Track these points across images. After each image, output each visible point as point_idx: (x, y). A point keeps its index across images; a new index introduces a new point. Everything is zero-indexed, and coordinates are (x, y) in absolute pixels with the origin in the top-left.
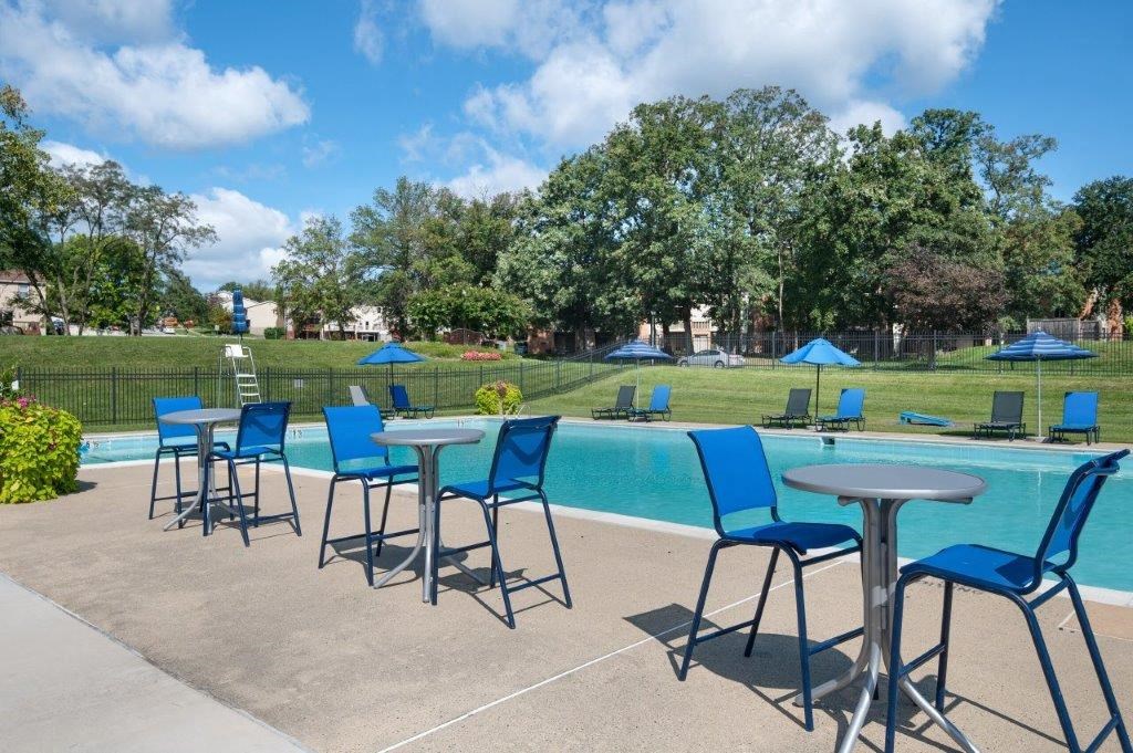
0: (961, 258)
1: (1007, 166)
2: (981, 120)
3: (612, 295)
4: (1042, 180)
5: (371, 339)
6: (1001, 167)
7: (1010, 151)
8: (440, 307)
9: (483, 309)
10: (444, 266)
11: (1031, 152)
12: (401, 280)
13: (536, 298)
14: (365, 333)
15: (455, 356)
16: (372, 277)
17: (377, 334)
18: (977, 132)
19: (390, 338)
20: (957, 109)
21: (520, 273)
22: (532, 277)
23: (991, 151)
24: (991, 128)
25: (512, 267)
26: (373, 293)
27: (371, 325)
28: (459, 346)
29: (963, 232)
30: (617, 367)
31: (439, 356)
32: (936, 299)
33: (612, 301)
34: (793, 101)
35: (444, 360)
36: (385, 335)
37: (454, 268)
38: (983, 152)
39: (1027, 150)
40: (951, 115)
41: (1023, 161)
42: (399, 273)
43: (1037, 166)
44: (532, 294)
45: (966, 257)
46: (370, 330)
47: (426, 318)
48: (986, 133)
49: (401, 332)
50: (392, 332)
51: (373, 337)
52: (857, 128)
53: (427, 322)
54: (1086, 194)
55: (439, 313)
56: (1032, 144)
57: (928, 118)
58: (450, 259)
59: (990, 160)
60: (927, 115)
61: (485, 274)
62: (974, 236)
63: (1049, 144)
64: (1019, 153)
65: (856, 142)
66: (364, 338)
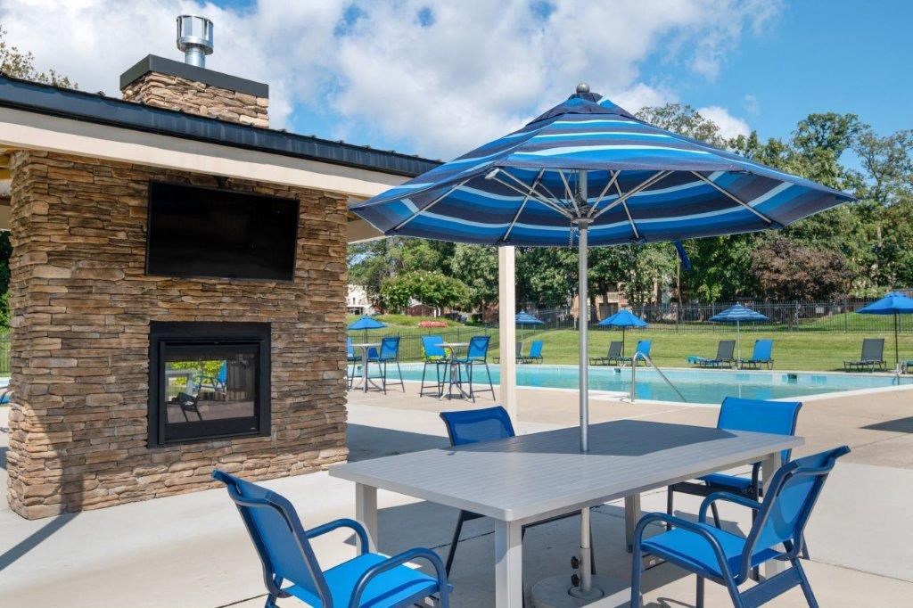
0: (820, 241)
1: (886, 157)
2: (859, 121)
3: (543, 275)
5: (357, 313)
6: (881, 159)
7: (891, 144)
8: (404, 289)
9: (435, 290)
10: (413, 253)
11: (909, 144)
12: (380, 265)
13: (485, 279)
14: (352, 308)
15: (414, 324)
16: (357, 262)
17: (362, 308)
18: (855, 131)
19: (373, 311)
20: (835, 113)
21: (472, 259)
22: (482, 261)
23: (871, 144)
24: (867, 127)
25: (465, 254)
26: (358, 275)
27: (357, 300)
28: (418, 317)
29: (822, 221)
30: (530, 331)
31: (403, 324)
32: (788, 276)
33: (543, 279)
34: (689, 114)
35: (407, 327)
36: (368, 309)
37: (422, 254)
38: (863, 147)
39: (905, 143)
40: (831, 118)
41: (901, 152)
42: (379, 259)
44: (482, 276)
45: (824, 241)
46: (357, 305)
47: (396, 297)
48: (865, 131)
49: (380, 306)
50: (374, 306)
51: (358, 311)
52: (736, 138)
53: (396, 300)
55: (404, 294)
56: (909, 137)
57: (812, 120)
58: (418, 248)
59: (871, 152)
60: (810, 118)
61: (446, 259)
62: (832, 223)
64: (898, 146)
65: (736, 149)
66: (352, 312)
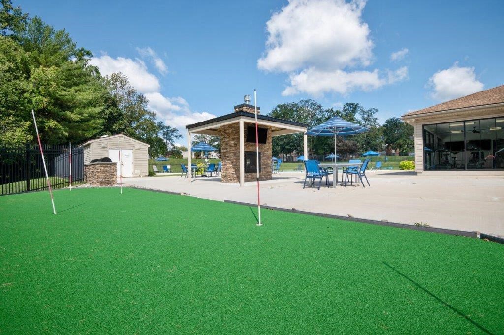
2: (360, 105)
4: (376, 119)
6: (366, 116)
7: (368, 112)
11: (373, 112)
18: (359, 108)
20: (354, 103)
23: (363, 112)
24: (362, 107)
34: (314, 102)
38: (361, 112)
40: (352, 104)
41: (371, 114)
43: (374, 116)
52: (327, 109)
54: (388, 121)
56: (373, 110)
59: (363, 114)
60: (347, 104)
63: (377, 110)
64: (370, 112)
65: (327, 112)
